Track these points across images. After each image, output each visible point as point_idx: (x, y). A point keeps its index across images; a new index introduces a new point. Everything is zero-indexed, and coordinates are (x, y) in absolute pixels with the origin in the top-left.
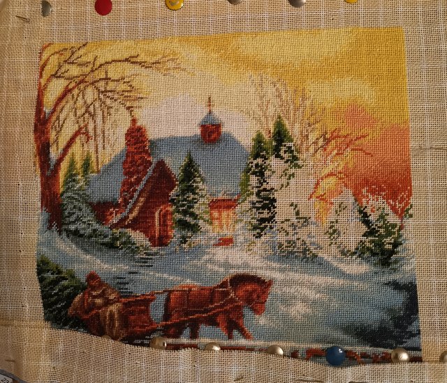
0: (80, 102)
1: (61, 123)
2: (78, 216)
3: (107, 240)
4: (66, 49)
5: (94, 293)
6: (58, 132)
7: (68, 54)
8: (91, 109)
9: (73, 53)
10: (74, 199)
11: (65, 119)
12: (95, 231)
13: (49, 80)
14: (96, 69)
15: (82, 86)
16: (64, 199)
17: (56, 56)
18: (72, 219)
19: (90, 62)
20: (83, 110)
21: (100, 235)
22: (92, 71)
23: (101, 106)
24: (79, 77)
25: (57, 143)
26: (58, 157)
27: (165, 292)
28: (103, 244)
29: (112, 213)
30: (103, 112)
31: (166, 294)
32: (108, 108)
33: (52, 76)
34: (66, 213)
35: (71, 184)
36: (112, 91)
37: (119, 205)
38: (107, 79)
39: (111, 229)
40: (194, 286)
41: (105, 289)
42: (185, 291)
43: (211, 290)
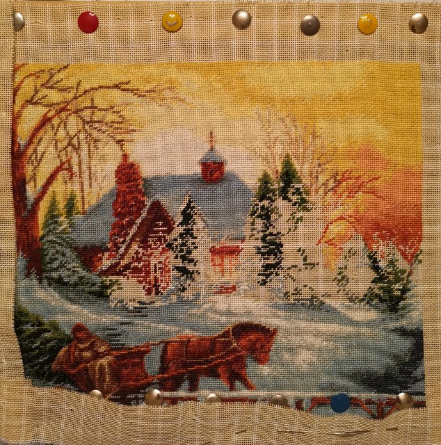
0: (61, 133)
1: (39, 157)
2: (61, 263)
3: (95, 288)
4: (43, 71)
5: (82, 346)
6: (35, 168)
7: (45, 77)
8: (75, 141)
9: (52, 76)
10: (56, 243)
11: (44, 153)
12: (81, 278)
13: (23, 107)
14: (80, 96)
15: (63, 115)
16: (44, 244)
17: (32, 78)
18: (55, 265)
19: (72, 88)
20: (65, 143)
21: (88, 283)
22: (76, 98)
23: (86, 139)
24: (58, 104)
25: (35, 180)
26: (35, 196)
27: (161, 342)
28: (90, 293)
29: (101, 259)
30: (89, 145)
31: (162, 345)
32: (96, 141)
33: (27, 101)
34: (47, 258)
35: (52, 226)
36: (99, 122)
37: (108, 249)
38: (93, 108)
39: (100, 276)
40: (194, 337)
41: (94, 342)
42: (183, 342)
43: (211, 340)
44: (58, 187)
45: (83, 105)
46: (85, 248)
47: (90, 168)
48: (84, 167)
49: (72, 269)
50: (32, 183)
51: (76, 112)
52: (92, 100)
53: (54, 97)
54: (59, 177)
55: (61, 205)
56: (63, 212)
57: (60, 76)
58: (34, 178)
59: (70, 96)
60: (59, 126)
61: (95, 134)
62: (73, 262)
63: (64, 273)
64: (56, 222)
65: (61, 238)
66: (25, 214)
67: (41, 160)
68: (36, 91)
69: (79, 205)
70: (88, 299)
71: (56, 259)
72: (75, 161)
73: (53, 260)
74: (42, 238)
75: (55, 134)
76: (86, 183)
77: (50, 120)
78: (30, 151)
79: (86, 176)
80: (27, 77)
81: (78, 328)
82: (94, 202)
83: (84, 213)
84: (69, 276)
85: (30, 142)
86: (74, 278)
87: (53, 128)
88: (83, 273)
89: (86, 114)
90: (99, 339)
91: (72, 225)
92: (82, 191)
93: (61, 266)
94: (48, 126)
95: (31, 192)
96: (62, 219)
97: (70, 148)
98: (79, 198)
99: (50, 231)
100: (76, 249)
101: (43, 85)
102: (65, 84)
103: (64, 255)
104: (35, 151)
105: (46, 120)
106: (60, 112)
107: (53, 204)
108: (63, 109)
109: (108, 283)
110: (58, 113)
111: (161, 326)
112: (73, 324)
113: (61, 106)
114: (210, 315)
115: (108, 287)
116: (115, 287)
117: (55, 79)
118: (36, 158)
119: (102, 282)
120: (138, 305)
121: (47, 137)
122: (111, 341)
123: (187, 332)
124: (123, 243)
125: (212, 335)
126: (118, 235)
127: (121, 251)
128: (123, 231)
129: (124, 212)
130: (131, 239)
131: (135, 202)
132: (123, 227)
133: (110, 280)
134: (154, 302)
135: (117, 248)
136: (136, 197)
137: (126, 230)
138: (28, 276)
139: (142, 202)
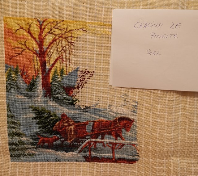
0: (60, 45)
3: (70, 101)
4: (54, 22)
5: (64, 121)
6: (50, 57)
7: (55, 24)
8: (65, 49)
10: (56, 85)
11: (53, 52)
12: (65, 98)
13: (46, 35)
14: (67, 32)
15: (61, 39)
16: (52, 85)
18: (56, 93)
19: (65, 29)
20: (61, 49)
21: (67, 99)
23: (69, 48)
26: (49, 68)
27: (92, 121)
28: (68, 103)
29: (72, 91)
30: (70, 51)
31: (93, 122)
32: (72, 49)
33: (48, 33)
34: (53, 90)
35: (55, 79)
36: (74, 42)
37: (75, 88)
38: (72, 37)
39: (72, 97)
40: (104, 120)
41: (69, 120)
42: (100, 122)
43: (110, 122)
44: (58, 65)
45: (68, 36)
46: (67, 87)
47: (70, 59)
48: (68, 58)
49: (62, 94)
50: (48, 63)
51: (65, 38)
52: (72, 34)
53: (58, 32)
54: (58, 61)
55: (59, 71)
56: (59, 74)
57: (60, 24)
58: (49, 61)
59: (64, 32)
60: (59, 43)
61: (72, 47)
62: (62, 92)
63: (59, 96)
64: (57, 78)
65: (58, 83)
66: (45, 74)
67: (52, 55)
68: (51, 29)
69: (65, 71)
70: (67, 105)
71: (56, 91)
72: (64, 56)
73: (55, 91)
74: (51, 83)
75: (57, 46)
76: (68, 64)
77: (56, 40)
78: (48, 51)
79: (68, 61)
80: (48, 24)
81: (63, 115)
82: (71, 71)
83: (67, 75)
84: (61, 97)
85: (48, 48)
86: (63, 98)
87: (57, 43)
88: (66, 96)
89: (69, 39)
90: (71, 119)
91: (62, 79)
92: (67, 67)
93: (58, 93)
94: (55, 43)
95: (48, 66)
96: (59, 76)
97: (63, 51)
98: (65, 69)
99: (54, 81)
100: (64, 87)
101: (54, 27)
102: (62, 27)
103: (59, 89)
104: (50, 51)
105: (54, 40)
106: (60, 37)
107: (56, 71)
108: (61, 37)
109: (75, 100)
110: (59, 38)
111: (93, 115)
112: (61, 114)
113: (60, 35)
114: (110, 113)
115: (74, 101)
116: (77, 101)
117: (58, 25)
118: (50, 54)
119: (72, 100)
120: (85, 108)
121: (54, 46)
122: (75, 120)
123: (102, 118)
124: (80, 86)
125: (111, 120)
126: (79, 83)
127: (80, 88)
128: (81, 81)
129: (81, 75)
130: (83, 84)
131: (86, 71)
132: (81, 80)
133: (76, 99)
134: (91, 107)
135: (78, 87)
136: (86, 70)
137: (82, 81)
138: (45, 96)
139: (88, 72)
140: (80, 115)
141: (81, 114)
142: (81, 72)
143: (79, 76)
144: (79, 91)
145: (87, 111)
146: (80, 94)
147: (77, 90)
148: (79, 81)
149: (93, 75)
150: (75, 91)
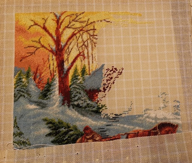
0: (80, 40)
2: (79, 97)
3: (94, 109)
4: (73, 14)
5: (88, 137)
6: (68, 55)
7: (74, 17)
8: (86, 43)
9: (77, 16)
10: (77, 88)
11: (72, 48)
12: (88, 104)
13: (64, 29)
14: (89, 25)
15: (81, 32)
16: (71, 89)
17: (68, 17)
18: (76, 98)
19: (86, 21)
21: (91, 106)
22: (87, 25)
24: (79, 28)
25: (68, 60)
26: (68, 67)
28: (92, 111)
29: (97, 95)
30: (92, 45)
32: (95, 43)
33: (66, 27)
34: (73, 96)
35: (75, 81)
36: (97, 35)
37: (100, 91)
38: (94, 29)
39: (97, 103)
41: (94, 135)
42: (136, 133)
44: (78, 63)
45: (90, 28)
46: (90, 90)
47: (92, 55)
48: (90, 55)
49: (84, 100)
50: (67, 62)
51: (87, 31)
52: (94, 26)
53: (78, 25)
54: (79, 59)
55: (79, 71)
56: (80, 74)
57: (81, 16)
58: (68, 59)
59: (84, 25)
60: (79, 37)
61: (95, 40)
62: (85, 97)
63: (80, 102)
64: (77, 79)
65: (79, 86)
66: (63, 76)
67: (71, 51)
68: (70, 23)
69: (87, 71)
71: (77, 96)
72: (86, 52)
73: (75, 96)
74: (70, 86)
75: (77, 40)
77: (75, 34)
78: (66, 48)
79: (91, 58)
80: (66, 17)
81: (87, 128)
82: (94, 70)
83: (90, 74)
84: (82, 104)
85: (66, 44)
86: (85, 104)
88: (89, 102)
89: (91, 32)
91: (84, 80)
93: (79, 99)
94: (75, 37)
95: (66, 66)
96: (79, 77)
97: (84, 46)
98: (87, 68)
99: (74, 83)
100: (86, 91)
101: (73, 20)
102: (82, 20)
103: (80, 94)
104: (68, 48)
105: (74, 35)
107: (76, 70)
108: (81, 30)
109: (100, 106)
110: (79, 32)
113: (81, 28)
115: (100, 108)
116: (104, 108)
117: (78, 18)
118: (69, 51)
119: (98, 106)
120: (114, 116)
121: (74, 42)
124: (107, 87)
126: (105, 84)
127: (106, 91)
128: (107, 82)
129: (107, 74)
130: (111, 86)
131: (113, 69)
132: (107, 80)
133: (102, 105)
134: (122, 114)
135: (105, 90)
136: (113, 67)
137: (109, 82)
138: (63, 104)
139: (116, 69)
140: (108, 127)
141: (109, 125)
142: (107, 70)
143: (105, 75)
144: (106, 95)
145: (117, 121)
146: (107, 98)
147: (103, 93)
148: (105, 82)
149: (121, 72)
150: (100, 95)
